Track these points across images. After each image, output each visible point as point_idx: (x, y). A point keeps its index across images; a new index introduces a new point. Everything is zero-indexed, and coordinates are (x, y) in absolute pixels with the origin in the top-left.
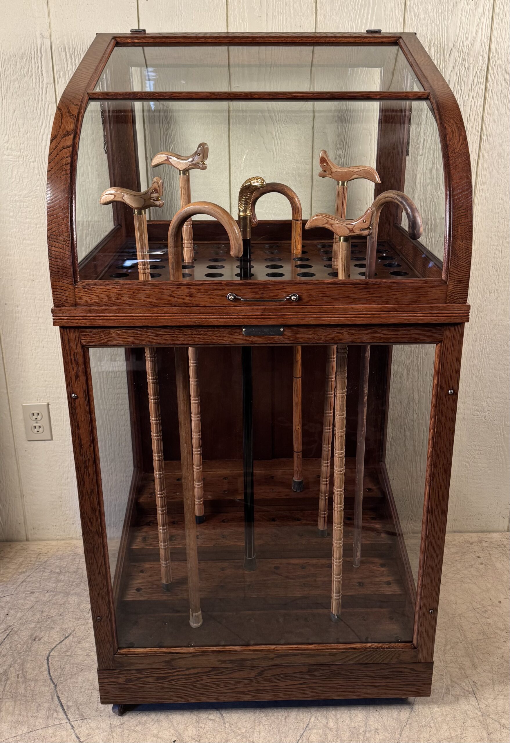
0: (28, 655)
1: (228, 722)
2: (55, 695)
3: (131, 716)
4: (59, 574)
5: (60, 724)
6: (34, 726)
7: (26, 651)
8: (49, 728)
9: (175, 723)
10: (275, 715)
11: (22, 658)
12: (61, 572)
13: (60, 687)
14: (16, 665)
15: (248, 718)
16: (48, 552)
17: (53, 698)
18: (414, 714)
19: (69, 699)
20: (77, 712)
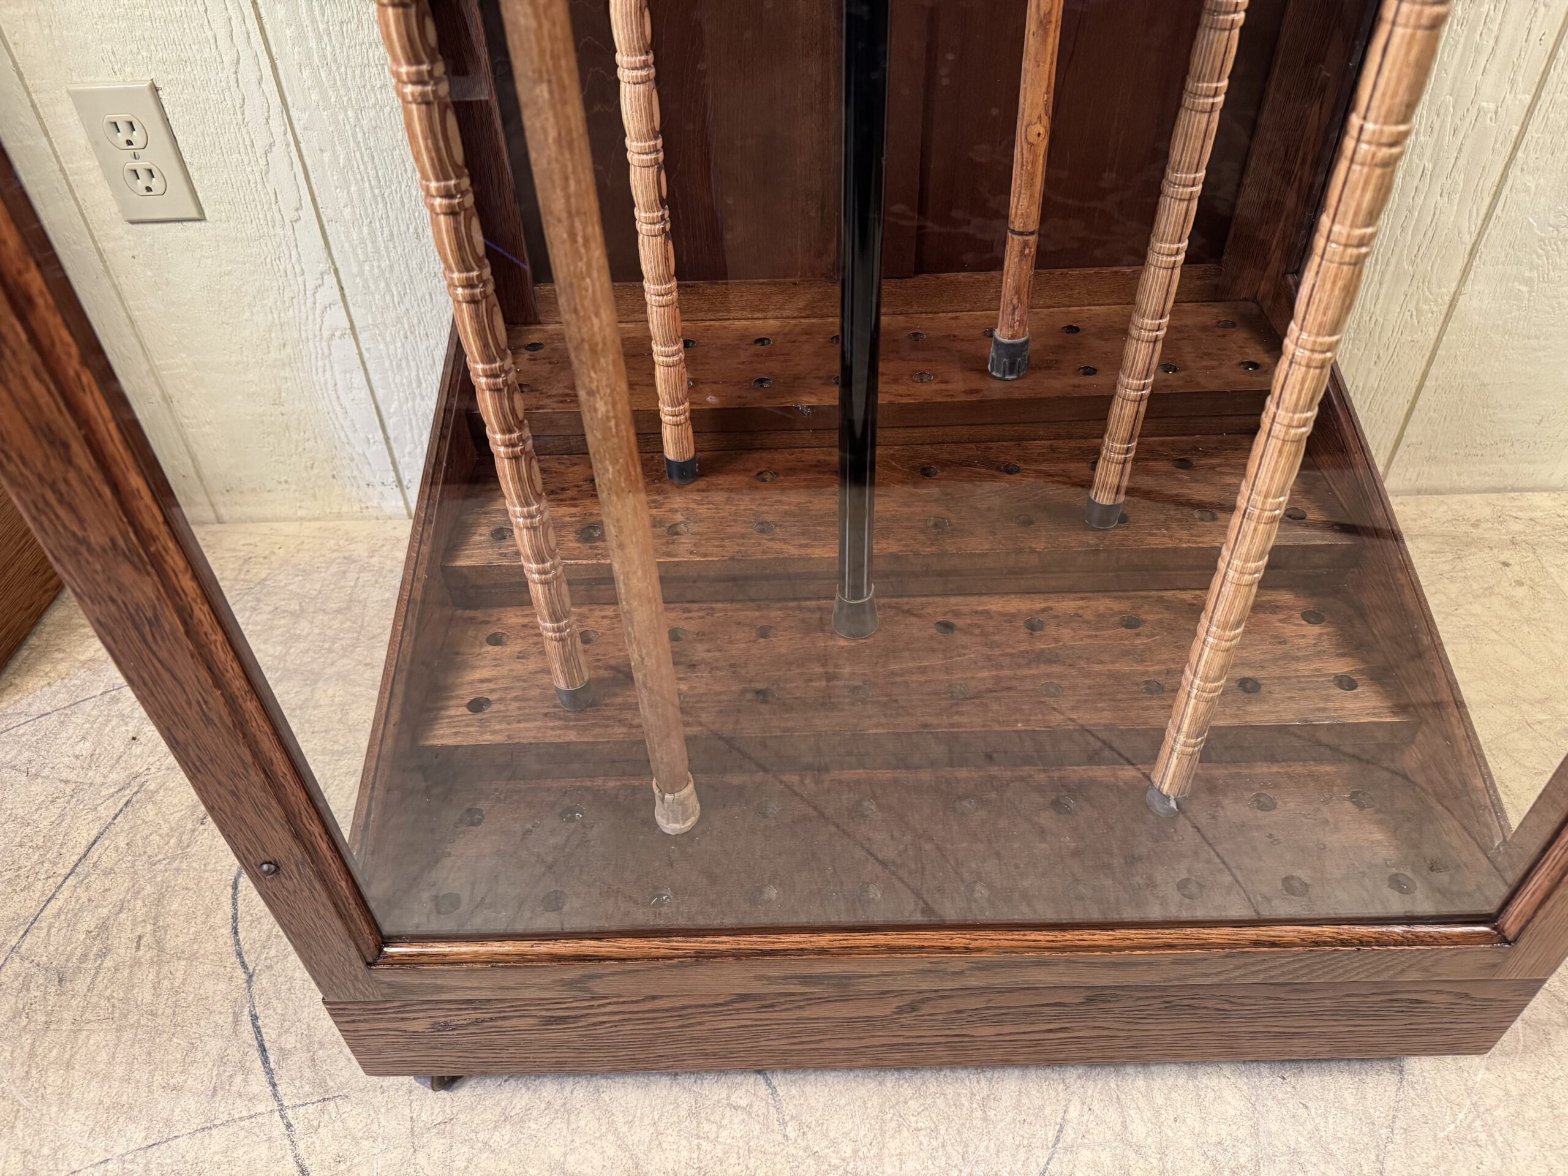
0: (177, 870)
1: (793, 1118)
2: (246, 1011)
3: (479, 1091)
4: (297, 616)
5: (251, 1117)
6: (168, 1122)
7: (174, 858)
8: (214, 1131)
9: (620, 1119)
10: (949, 1090)
11: (159, 879)
12: (302, 610)
13: (264, 982)
14: (140, 903)
15: (859, 1103)
16: (273, 553)
17: (236, 1020)
18: (1412, 1093)
19: (287, 1024)
20: (308, 1073)
